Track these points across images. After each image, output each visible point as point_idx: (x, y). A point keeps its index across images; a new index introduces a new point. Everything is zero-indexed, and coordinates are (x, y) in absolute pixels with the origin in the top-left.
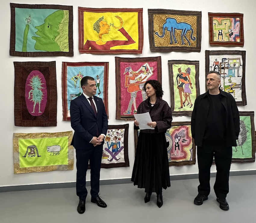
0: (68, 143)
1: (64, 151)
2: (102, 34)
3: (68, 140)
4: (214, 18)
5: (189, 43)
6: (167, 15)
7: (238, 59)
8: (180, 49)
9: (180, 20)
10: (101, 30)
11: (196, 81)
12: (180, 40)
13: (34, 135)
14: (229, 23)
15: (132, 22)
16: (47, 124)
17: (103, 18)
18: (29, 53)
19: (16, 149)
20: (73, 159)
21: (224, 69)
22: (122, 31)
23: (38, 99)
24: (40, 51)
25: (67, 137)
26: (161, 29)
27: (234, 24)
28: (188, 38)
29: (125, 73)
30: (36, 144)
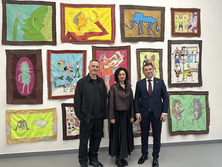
0: (52, 118)
1: (49, 125)
2: (80, 27)
3: (52, 116)
4: (176, 13)
5: (154, 34)
6: (135, 10)
7: (195, 47)
8: (147, 39)
9: (147, 14)
10: (80, 22)
11: (160, 66)
12: (147, 31)
13: (23, 111)
14: (188, 17)
15: (106, 16)
16: (35, 102)
17: (81, 13)
18: (19, 43)
19: (8, 123)
20: (57, 132)
21: (184, 56)
22: (98, 24)
23: (26, 81)
24: (28, 41)
25: (52, 113)
26: (131, 22)
27: (192, 18)
28: (153, 30)
29: (100, 60)
30: (25, 119)
